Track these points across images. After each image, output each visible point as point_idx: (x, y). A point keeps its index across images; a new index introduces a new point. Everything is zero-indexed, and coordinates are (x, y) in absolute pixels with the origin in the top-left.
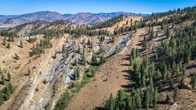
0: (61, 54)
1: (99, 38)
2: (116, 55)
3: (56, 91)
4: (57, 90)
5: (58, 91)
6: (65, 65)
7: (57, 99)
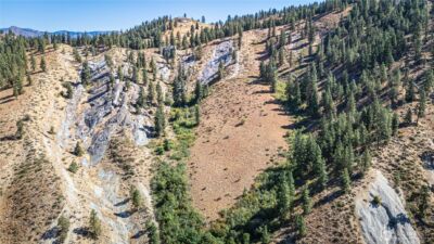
0: (81, 87)
1: (159, 53)
2: (223, 81)
3: (132, 164)
4: (132, 160)
5: (137, 161)
6: (115, 106)
7: (147, 181)
